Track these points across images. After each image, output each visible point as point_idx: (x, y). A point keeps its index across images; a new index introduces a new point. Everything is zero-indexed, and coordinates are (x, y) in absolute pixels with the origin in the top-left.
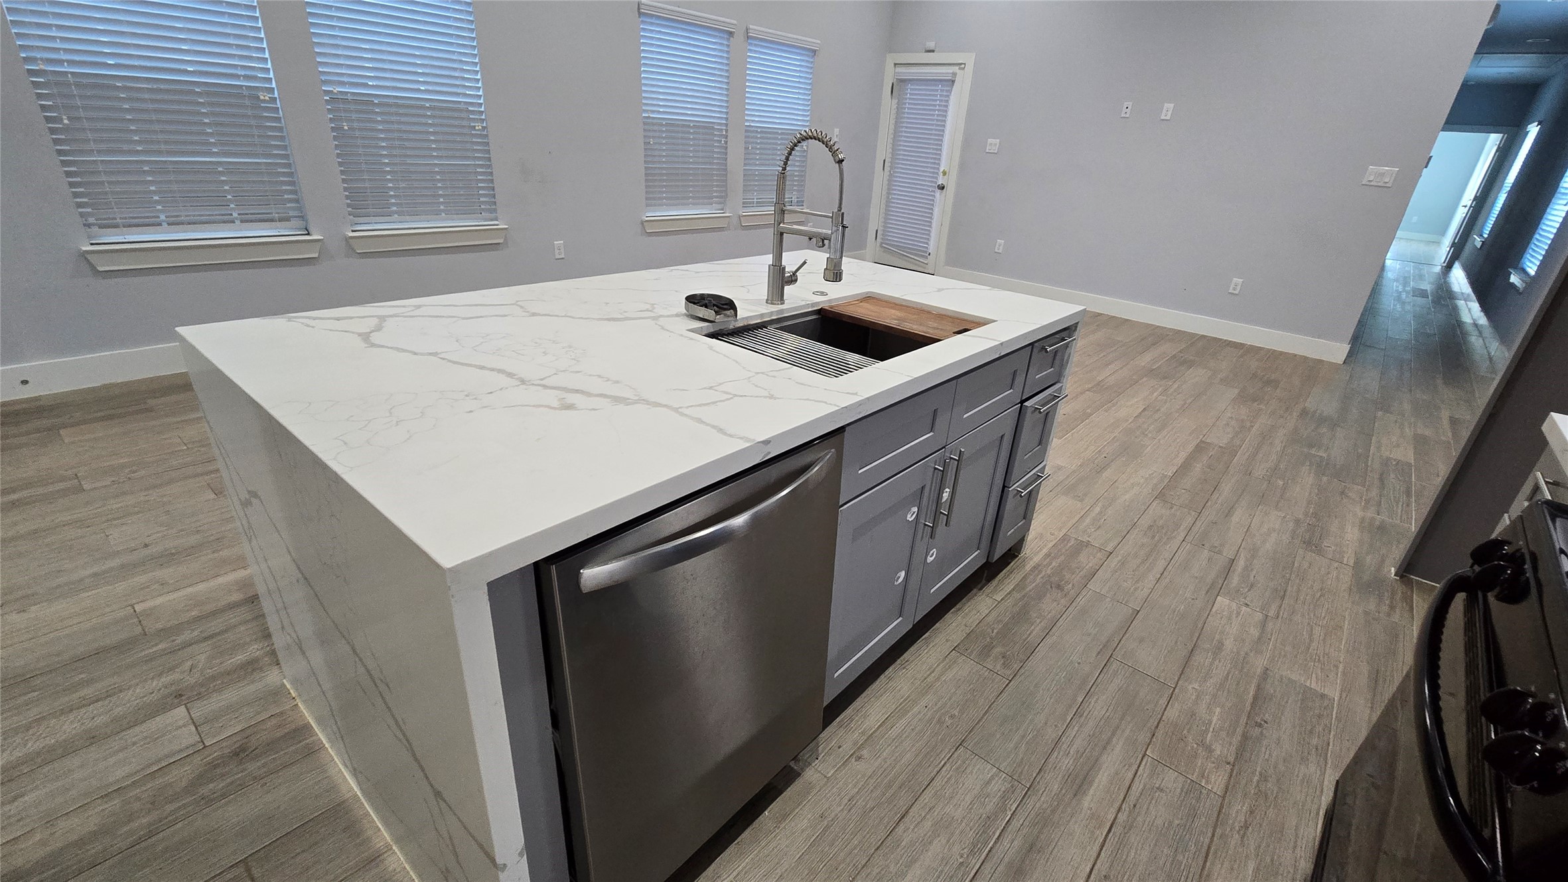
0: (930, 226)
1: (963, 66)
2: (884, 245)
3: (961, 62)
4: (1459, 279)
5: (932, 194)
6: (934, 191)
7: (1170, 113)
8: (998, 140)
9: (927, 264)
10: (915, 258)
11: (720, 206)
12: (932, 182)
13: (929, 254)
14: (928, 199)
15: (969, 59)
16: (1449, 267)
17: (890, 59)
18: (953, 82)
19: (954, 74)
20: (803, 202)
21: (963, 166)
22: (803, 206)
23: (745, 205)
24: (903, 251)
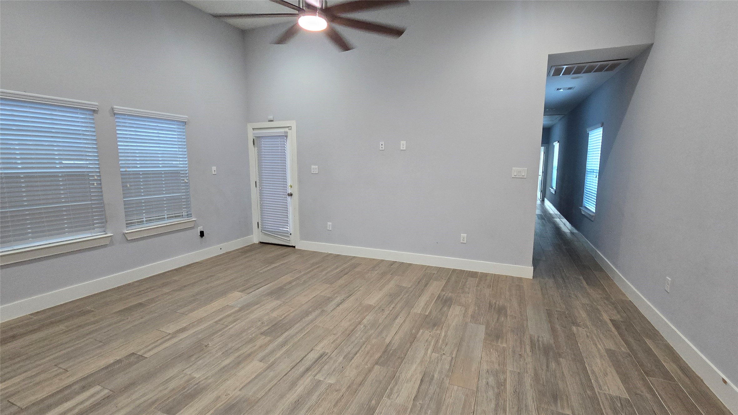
0: (288, 218)
1: (290, 128)
2: (262, 231)
3: (288, 126)
4: (549, 206)
5: (285, 199)
6: (287, 198)
7: (405, 146)
8: (317, 166)
9: (290, 241)
10: (282, 237)
11: (103, 229)
12: (284, 192)
13: (291, 234)
14: (283, 202)
15: (293, 124)
16: (543, 201)
17: (250, 127)
18: (286, 136)
19: (287, 132)
20: (191, 214)
21: (300, 181)
22: (191, 217)
23: (129, 225)
24: (274, 234)
